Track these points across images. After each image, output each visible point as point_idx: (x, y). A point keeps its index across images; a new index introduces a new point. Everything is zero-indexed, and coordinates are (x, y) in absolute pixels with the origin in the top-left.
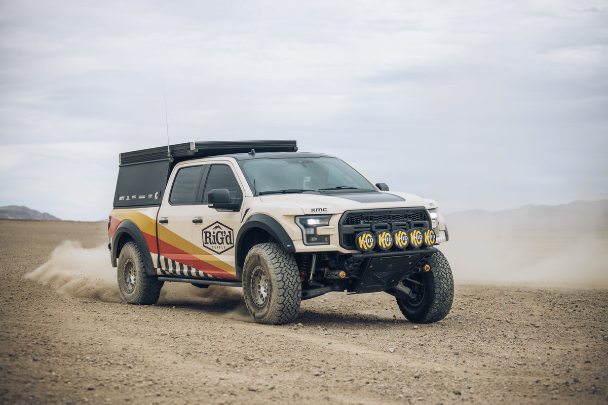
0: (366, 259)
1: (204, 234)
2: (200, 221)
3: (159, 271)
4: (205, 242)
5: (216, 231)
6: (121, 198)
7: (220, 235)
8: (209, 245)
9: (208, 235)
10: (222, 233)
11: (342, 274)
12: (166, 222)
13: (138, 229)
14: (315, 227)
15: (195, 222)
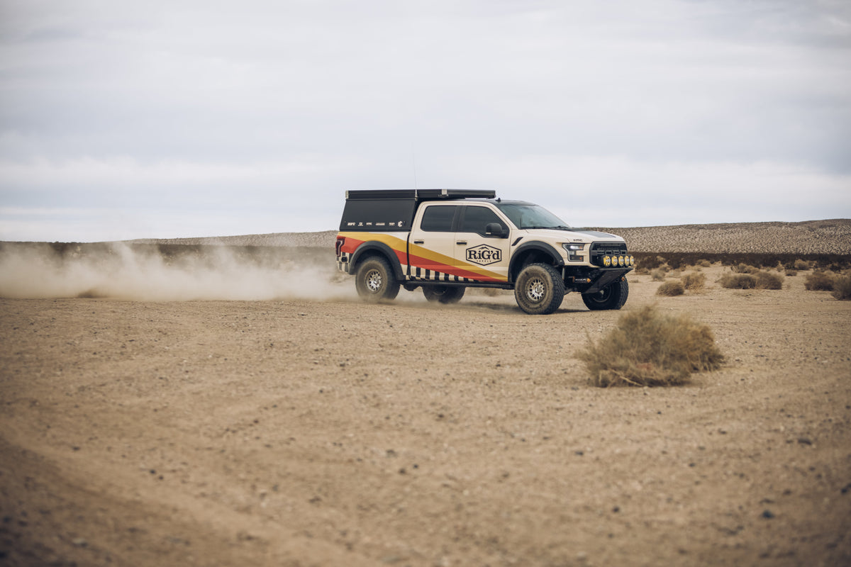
0: (604, 272)
1: (468, 253)
2: (465, 244)
3: (407, 277)
4: (468, 256)
5: (482, 251)
6: (349, 224)
7: (486, 254)
8: (474, 260)
9: (473, 253)
10: (489, 252)
11: (589, 280)
12: (422, 243)
13: (388, 247)
14: (575, 251)
15: (458, 243)
